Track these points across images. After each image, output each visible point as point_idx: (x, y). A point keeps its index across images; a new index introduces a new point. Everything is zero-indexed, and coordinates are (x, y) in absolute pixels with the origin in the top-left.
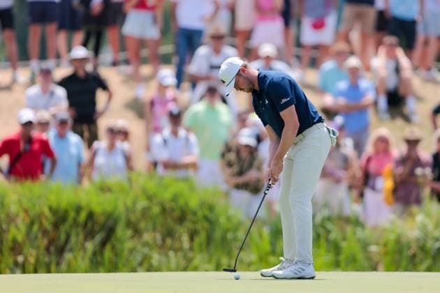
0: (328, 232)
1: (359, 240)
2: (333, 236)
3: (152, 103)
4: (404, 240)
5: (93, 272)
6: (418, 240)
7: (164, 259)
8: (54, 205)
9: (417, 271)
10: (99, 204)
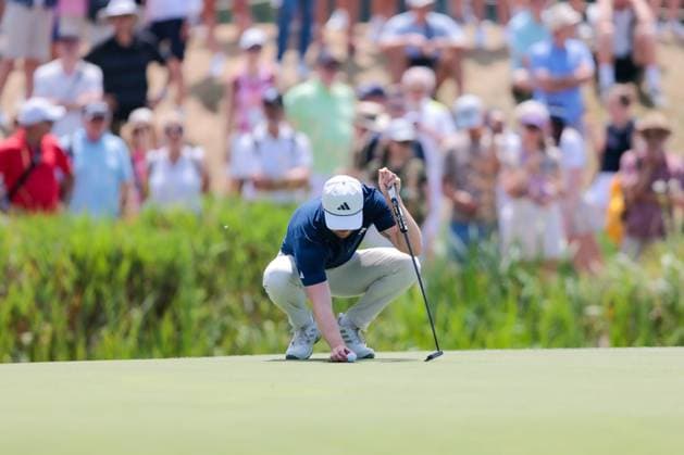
0: (521, 285)
1: (570, 298)
2: (526, 292)
3: (237, 85)
4: (643, 296)
5: (143, 358)
6: (664, 296)
7: (256, 334)
8: (80, 252)
9: (663, 345)
10: (152, 248)
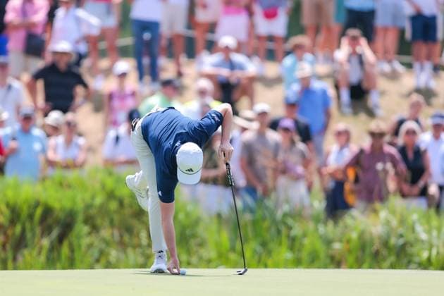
0: (290, 228)
1: (321, 237)
2: (293, 233)
3: (111, 96)
4: (367, 237)
5: (50, 269)
6: (380, 237)
7: (122, 256)
8: (11, 202)
9: (380, 268)
10: (59, 200)
